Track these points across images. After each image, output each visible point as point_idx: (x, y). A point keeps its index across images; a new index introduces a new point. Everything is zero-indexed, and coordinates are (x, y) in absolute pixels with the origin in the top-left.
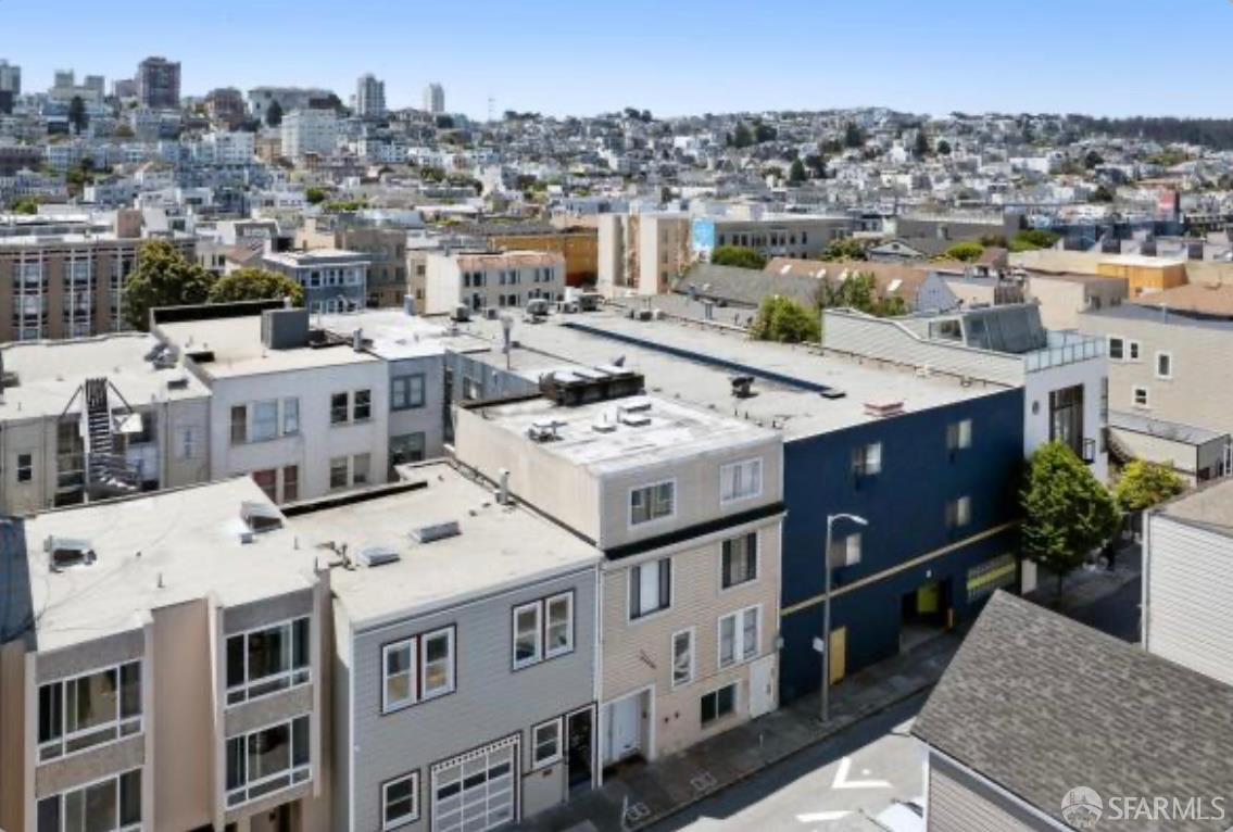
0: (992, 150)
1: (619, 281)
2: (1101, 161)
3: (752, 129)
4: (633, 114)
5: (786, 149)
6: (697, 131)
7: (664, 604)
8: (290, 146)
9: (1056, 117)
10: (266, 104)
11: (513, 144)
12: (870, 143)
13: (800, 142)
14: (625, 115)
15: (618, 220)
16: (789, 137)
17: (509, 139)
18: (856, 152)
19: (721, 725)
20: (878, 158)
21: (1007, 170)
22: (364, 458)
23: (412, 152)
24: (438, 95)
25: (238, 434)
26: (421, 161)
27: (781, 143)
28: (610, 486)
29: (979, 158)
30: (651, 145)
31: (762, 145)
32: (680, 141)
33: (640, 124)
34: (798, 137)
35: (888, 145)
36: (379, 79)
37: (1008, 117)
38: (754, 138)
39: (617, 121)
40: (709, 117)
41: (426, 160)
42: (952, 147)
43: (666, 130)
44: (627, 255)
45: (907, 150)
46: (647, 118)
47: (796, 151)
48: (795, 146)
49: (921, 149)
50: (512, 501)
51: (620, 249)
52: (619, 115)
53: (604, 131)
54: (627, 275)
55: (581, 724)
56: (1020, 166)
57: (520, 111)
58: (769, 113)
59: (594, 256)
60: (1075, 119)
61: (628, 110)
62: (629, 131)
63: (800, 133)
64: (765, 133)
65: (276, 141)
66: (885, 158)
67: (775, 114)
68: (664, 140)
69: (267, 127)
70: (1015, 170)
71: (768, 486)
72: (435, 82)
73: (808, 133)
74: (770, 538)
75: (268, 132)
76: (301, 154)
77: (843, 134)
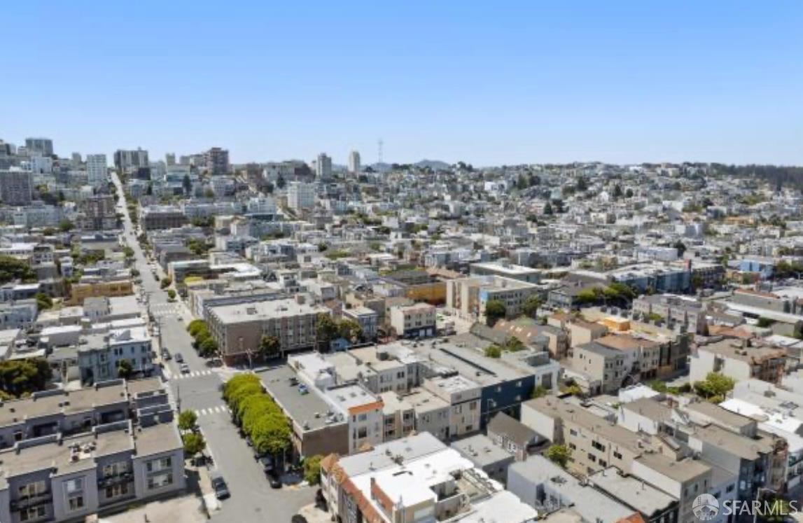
0: (655, 195)
1: (454, 306)
2: (711, 204)
3: (527, 178)
4: (463, 165)
5: (545, 191)
6: (498, 177)
7: (461, 412)
8: (293, 203)
9: (704, 165)
10: (274, 173)
11: (400, 194)
12: (591, 189)
13: (553, 186)
14: (458, 166)
15: (454, 283)
16: (547, 183)
17: (398, 191)
18: (581, 194)
19: (469, 431)
20: (593, 198)
21: (660, 208)
22: (403, 385)
23: (351, 204)
24: (357, 157)
25: (382, 381)
26: (356, 209)
27: (543, 186)
28: (452, 395)
29: (646, 200)
30: (472, 188)
31: (532, 188)
32: (488, 185)
33: (467, 173)
34: (551, 183)
35: (600, 190)
36: (328, 156)
37: (676, 166)
38: (528, 184)
39: (454, 170)
40: (505, 167)
41: (359, 208)
42: (634, 192)
43: (480, 177)
44: (457, 297)
45: (610, 194)
46: (470, 169)
47: (550, 192)
48: (550, 189)
49: (617, 193)
50: (436, 396)
51: (454, 294)
52: (454, 166)
53: (447, 178)
54: (457, 304)
55: (448, 429)
56: (667, 206)
57: (401, 163)
58: (538, 165)
59: (445, 292)
60: (715, 166)
61: (460, 163)
62: (460, 177)
63: (553, 181)
64: (535, 181)
65: (285, 198)
66: (597, 199)
67: (541, 166)
68: (479, 184)
69: (278, 189)
70: (664, 209)
71: (479, 394)
72: (355, 149)
73: (557, 180)
74: (479, 403)
75: (278, 192)
76: (299, 207)
77: (576, 182)
